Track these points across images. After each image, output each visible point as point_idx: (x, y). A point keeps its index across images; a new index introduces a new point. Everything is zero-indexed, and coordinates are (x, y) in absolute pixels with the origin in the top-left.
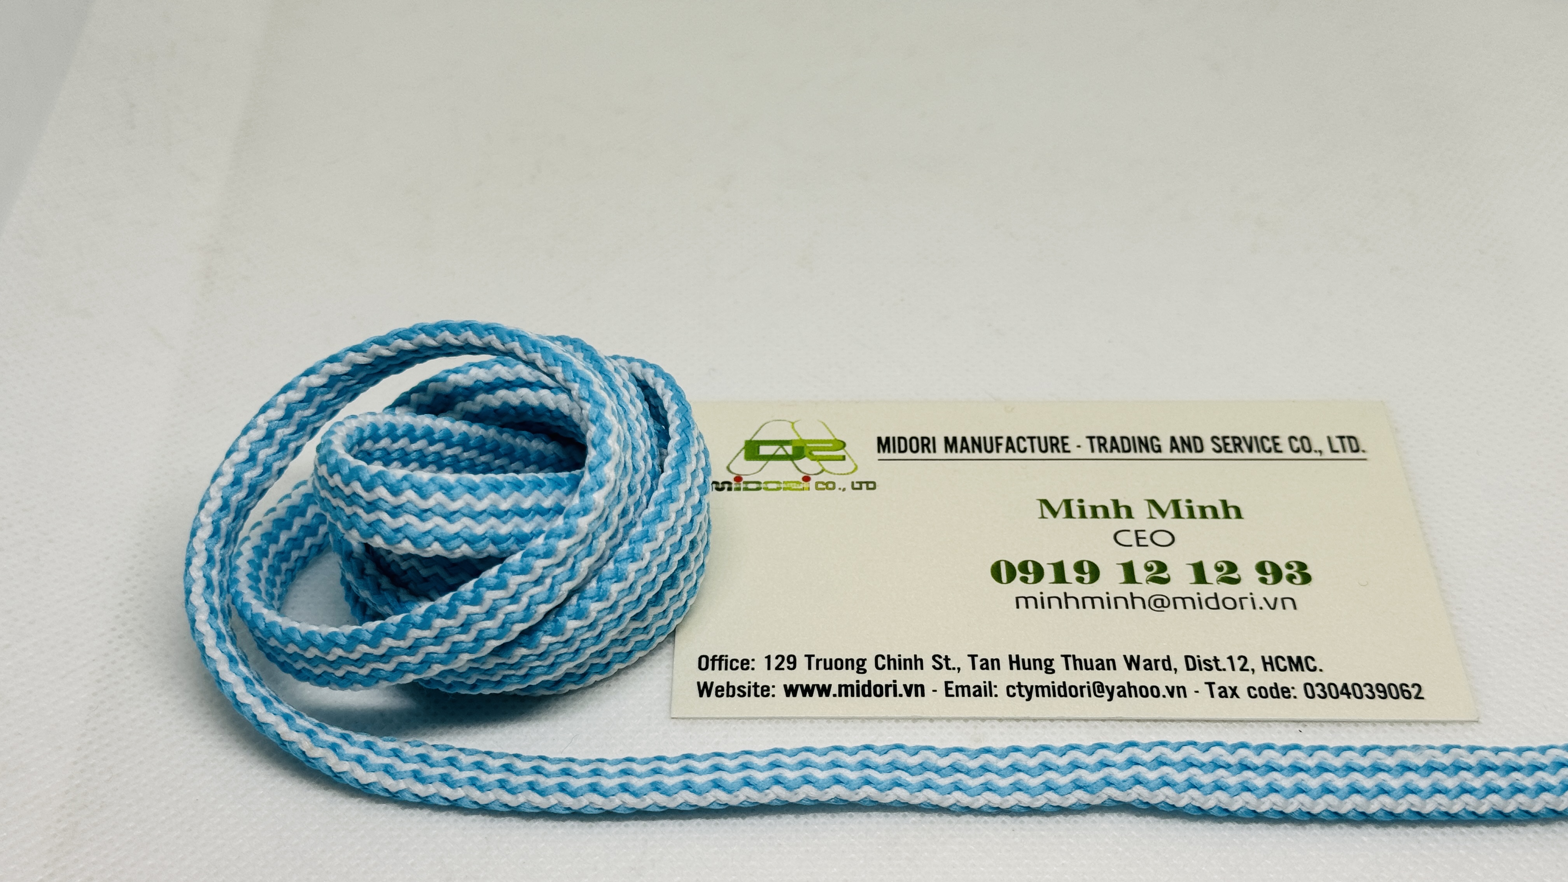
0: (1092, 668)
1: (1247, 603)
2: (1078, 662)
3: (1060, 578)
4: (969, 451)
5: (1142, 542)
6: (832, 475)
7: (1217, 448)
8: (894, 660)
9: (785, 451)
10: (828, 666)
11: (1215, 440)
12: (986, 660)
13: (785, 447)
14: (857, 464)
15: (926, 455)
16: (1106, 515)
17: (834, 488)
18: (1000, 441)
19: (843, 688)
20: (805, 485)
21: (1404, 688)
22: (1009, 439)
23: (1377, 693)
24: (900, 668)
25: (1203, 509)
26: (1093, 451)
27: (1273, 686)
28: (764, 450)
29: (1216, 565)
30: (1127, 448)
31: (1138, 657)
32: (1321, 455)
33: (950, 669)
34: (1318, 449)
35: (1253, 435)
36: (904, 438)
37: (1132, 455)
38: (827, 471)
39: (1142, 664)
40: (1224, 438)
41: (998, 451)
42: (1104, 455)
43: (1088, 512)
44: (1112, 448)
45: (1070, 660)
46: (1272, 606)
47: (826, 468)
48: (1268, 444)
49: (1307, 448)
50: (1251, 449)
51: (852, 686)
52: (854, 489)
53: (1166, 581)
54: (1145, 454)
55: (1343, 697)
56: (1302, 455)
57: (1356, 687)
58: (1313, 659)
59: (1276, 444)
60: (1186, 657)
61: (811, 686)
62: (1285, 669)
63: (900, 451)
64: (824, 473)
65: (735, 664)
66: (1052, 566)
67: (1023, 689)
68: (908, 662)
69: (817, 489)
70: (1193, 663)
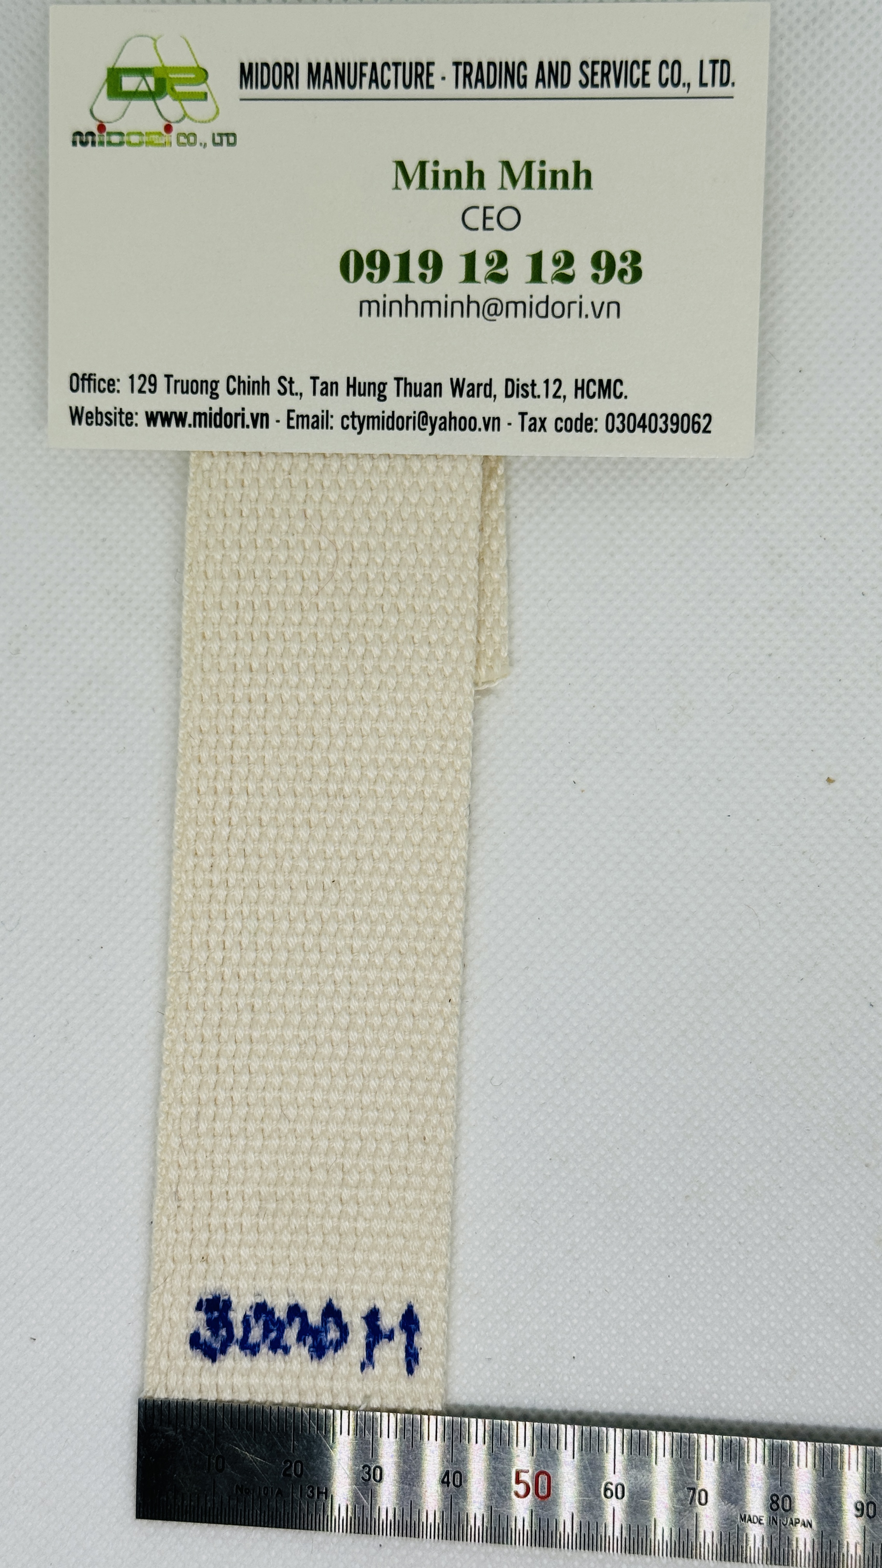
1: (575, 308)
5: (489, 223)
9: (148, 86)
12: (326, 383)
14: (219, 107)
46: (597, 312)
47: (188, 112)
63: (263, 87)
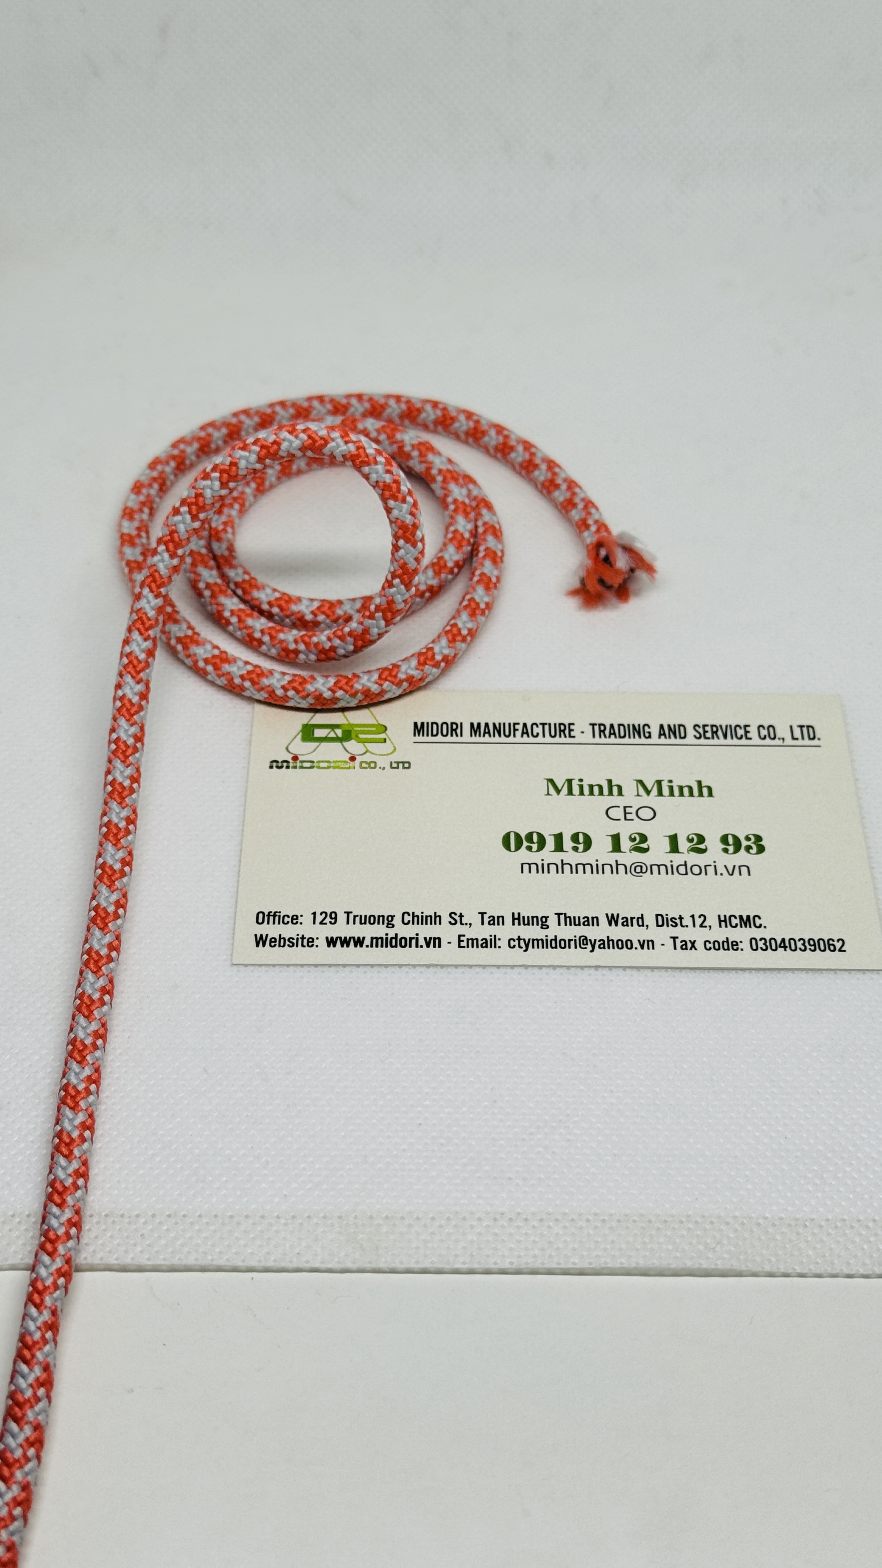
0: (579, 925)
2: (568, 920)
3: (559, 847)
4: (490, 736)
6: (374, 756)
7: (698, 736)
8: (418, 916)
10: (363, 921)
11: (697, 728)
13: (336, 730)
15: (454, 739)
16: (601, 793)
17: (375, 767)
18: (517, 727)
19: (374, 940)
20: (352, 764)
21: (831, 942)
22: (525, 725)
23: (808, 947)
24: (422, 924)
25: (681, 788)
26: (594, 736)
27: (725, 940)
28: (318, 733)
29: (688, 836)
30: (622, 734)
31: (618, 915)
32: (783, 742)
33: (463, 924)
34: (781, 737)
35: (728, 724)
36: (437, 724)
37: (626, 740)
38: (370, 752)
39: (620, 921)
40: (704, 726)
41: (514, 736)
42: (603, 740)
43: (586, 790)
44: (610, 734)
45: (562, 917)
48: (741, 732)
49: (772, 736)
50: (725, 737)
51: (382, 938)
52: (392, 768)
53: (646, 850)
54: (637, 740)
55: (781, 950)
56: (768, 741)
57: (792, 942)
58: (760, 918)
59: (747, 732)
60: (657, 915)
61: (348, 938)
62: (736, 926)
64: (368, 754)
65: (286, 919)
66: (553, 837)
67: (522, 942)
68: (429, 918)
69: (361, 767)
70: (662, 921)
